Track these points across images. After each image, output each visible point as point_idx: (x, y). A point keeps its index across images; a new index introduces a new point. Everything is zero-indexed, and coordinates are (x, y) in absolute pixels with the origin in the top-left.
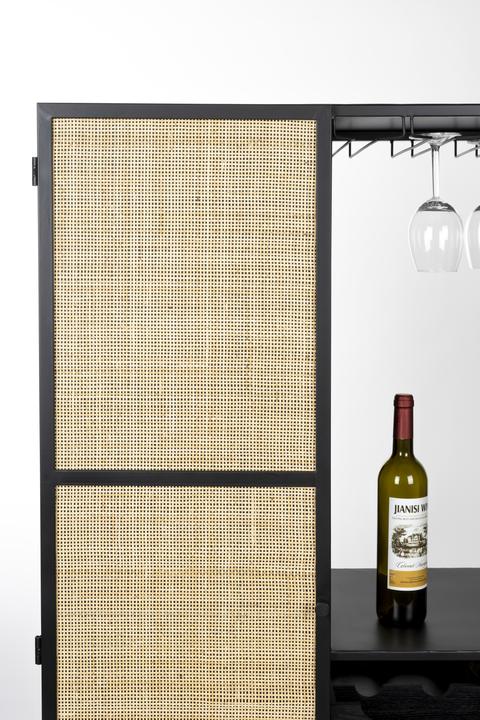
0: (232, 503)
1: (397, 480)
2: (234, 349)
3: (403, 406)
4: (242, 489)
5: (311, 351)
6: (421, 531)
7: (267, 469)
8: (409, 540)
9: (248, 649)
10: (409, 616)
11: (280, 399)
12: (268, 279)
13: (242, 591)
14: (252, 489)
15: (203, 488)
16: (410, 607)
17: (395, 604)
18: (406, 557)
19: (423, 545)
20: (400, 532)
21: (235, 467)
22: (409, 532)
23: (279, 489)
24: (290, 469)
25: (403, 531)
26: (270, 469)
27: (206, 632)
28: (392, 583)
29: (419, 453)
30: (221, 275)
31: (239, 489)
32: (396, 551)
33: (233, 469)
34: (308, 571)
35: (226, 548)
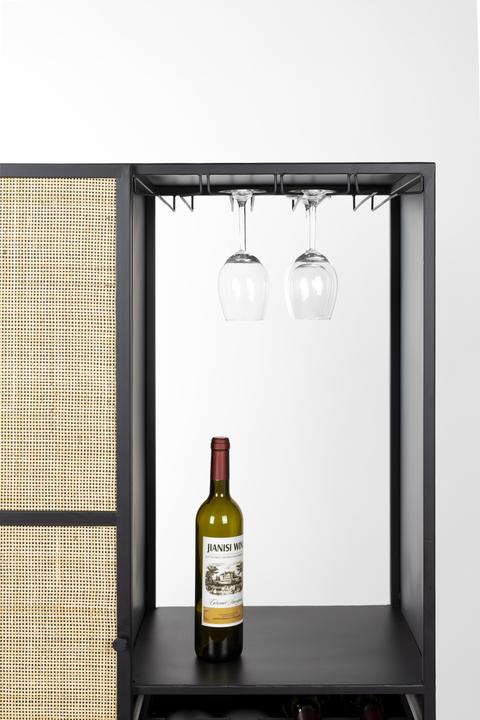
0: (38, 541)
1: (212, 520)
2: (39, 394)
3: (220, 449)
4: (47, 528)
5: (112, 396)
6: (234, 569)
7: (70, 509)
8: (221, 578)
9: (53, 684)
10: (224, 651)
11: (83, 442)
12: (71, 328)
13: (47, 627)
14: (57, 528)
15: (9, 527)
16: (225, 643)
17: (211, 641)
18: (218, 594)
19: (237, 583)
20: (212, 570)
21: (40, 507)
22: (221, 570)
23: (82, 528)
24: (92, 509)
25: (215, 569)
26: (73, 509)
27: (12, 666)
28: (206, 620)
29: (235, 493)
30: (27, 324)
31: (44, 528)
32: (209, 589)
33: (38, 509)
34: (110, 608)
35: (32, 585)
